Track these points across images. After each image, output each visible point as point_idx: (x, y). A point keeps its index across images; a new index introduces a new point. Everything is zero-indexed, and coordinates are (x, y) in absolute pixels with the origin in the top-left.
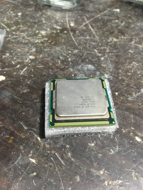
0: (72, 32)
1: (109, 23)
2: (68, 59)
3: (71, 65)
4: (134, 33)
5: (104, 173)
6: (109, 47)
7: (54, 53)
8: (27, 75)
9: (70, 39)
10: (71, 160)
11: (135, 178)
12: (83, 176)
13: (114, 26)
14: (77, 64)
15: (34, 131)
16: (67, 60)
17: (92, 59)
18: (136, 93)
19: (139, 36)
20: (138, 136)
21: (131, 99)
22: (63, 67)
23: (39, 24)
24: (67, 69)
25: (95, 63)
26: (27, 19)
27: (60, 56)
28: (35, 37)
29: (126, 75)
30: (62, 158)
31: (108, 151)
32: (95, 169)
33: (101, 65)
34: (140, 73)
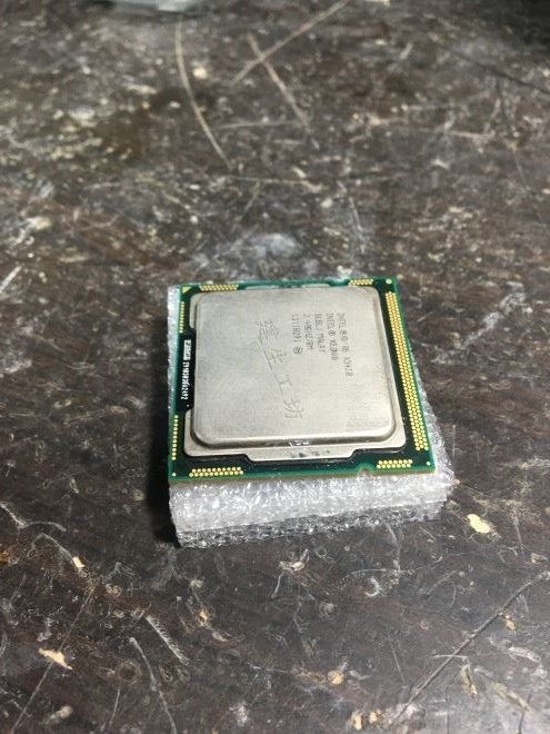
0: (199, 106)
1: (347, 56)
2: (187, 216)
3: (201, 240)
4: (449, 87)
5: (345, 680)
6: (350, 153)
7: (130, 198)
8: (20, 302)
9: (192, 133)
10: (211, 638)
11: (473, 687)
12: (264, 700)
13: (371, 65)
14: (225, 233)
15: (57, 534)
16: (182, 221)
17: (286, 211)
18: (463, 334)
19: (471, 99)
20: (477, 510)
21: (446, 359)
22: (170, 251)
23: (65, 81)
24: (185, 258)
25: (296, 223)
26: (15, 65)
27: (155, 208)
28: (50, 137)
29: (423, 263)
30: (175, 634)
31: (361, 588)
32: (308, 668)
33: (320, 229)
34: (477, 251)
